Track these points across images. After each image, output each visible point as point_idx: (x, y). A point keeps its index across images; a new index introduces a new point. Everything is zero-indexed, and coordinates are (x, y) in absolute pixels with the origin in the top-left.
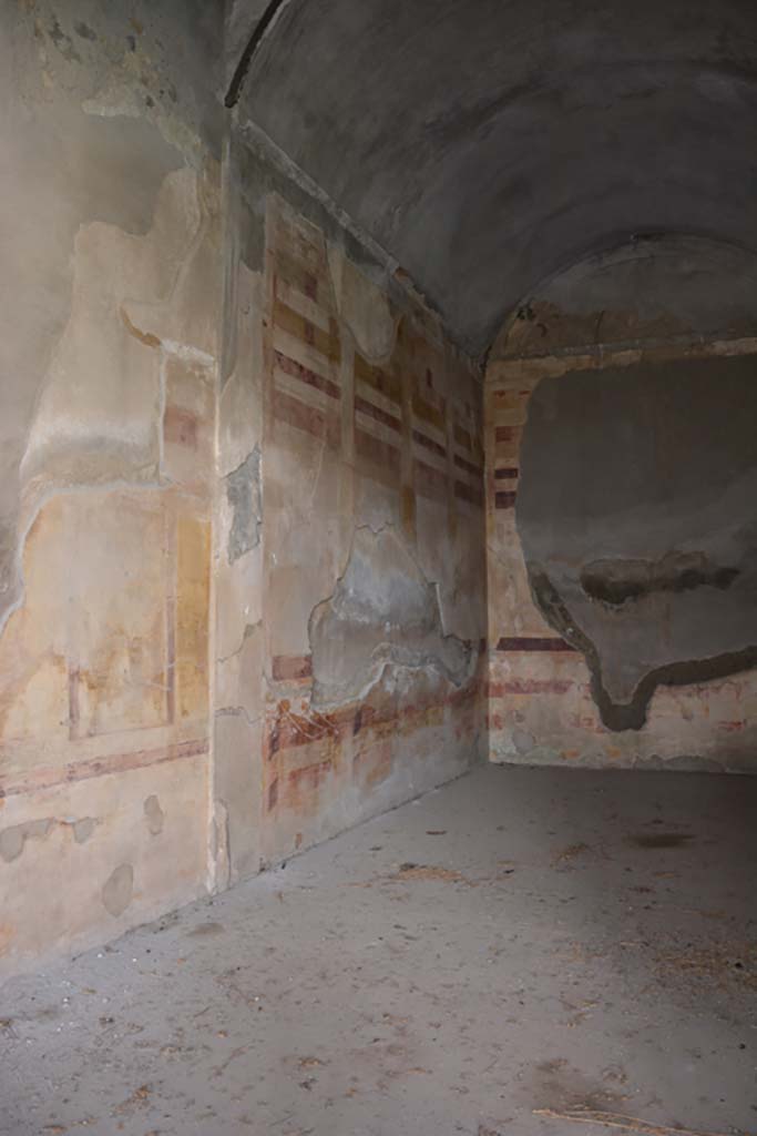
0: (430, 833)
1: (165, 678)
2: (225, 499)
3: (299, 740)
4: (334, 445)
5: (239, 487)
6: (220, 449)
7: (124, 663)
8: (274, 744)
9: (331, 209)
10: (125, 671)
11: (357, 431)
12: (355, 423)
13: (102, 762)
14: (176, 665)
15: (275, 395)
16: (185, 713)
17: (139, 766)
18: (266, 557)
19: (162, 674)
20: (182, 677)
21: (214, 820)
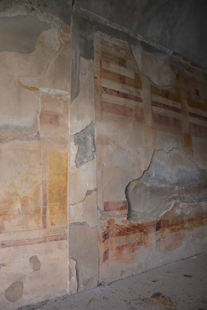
0: (185, 276)
1: (41, 212)
2: (73, 143)
3: (120, 234)
4: (140, 119)
5: (82, 139)
6: (71, 125)
7: (18, 206)
8: (106, 236)
9: (132, 34)
10: (19, 209)
11: (153, 114)
12: (152, 111)
13: (5, 243)
14: (47, 207)
15: (102, 103)
16: (52, 224)
17: (26, 244)
18: (99, 164)
19: (40, 210)
20: (51, 211)
21: (69, 265)
